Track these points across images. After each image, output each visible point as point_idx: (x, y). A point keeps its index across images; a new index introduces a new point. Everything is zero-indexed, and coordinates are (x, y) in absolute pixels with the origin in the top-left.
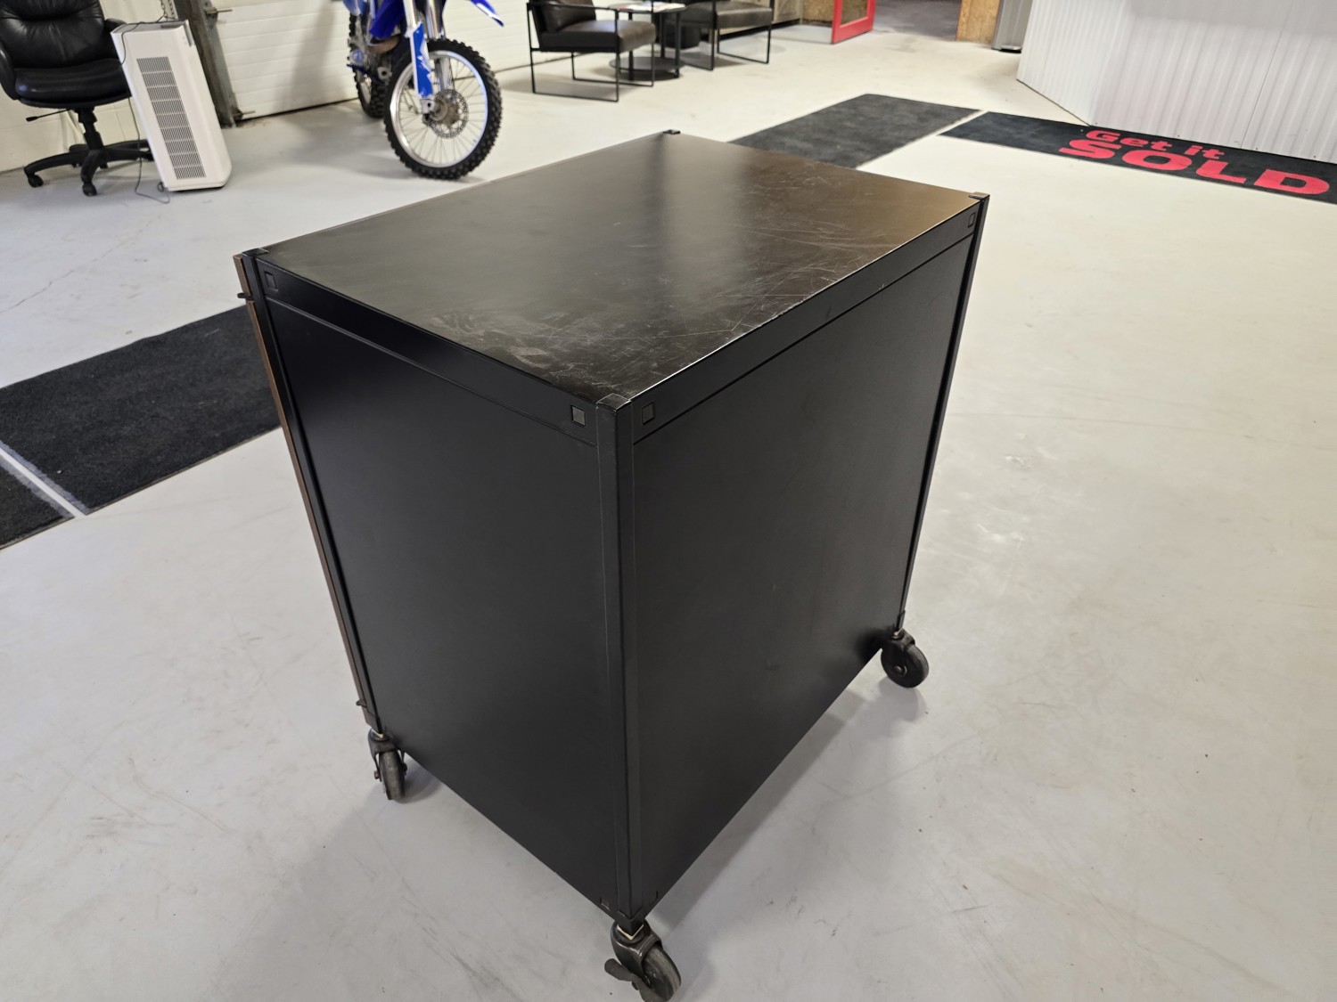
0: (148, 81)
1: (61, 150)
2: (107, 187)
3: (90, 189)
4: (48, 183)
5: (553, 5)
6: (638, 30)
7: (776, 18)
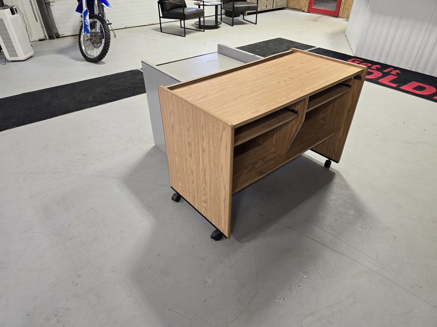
5: (166, 2)
6: (195, 12)
7: (274, 7)
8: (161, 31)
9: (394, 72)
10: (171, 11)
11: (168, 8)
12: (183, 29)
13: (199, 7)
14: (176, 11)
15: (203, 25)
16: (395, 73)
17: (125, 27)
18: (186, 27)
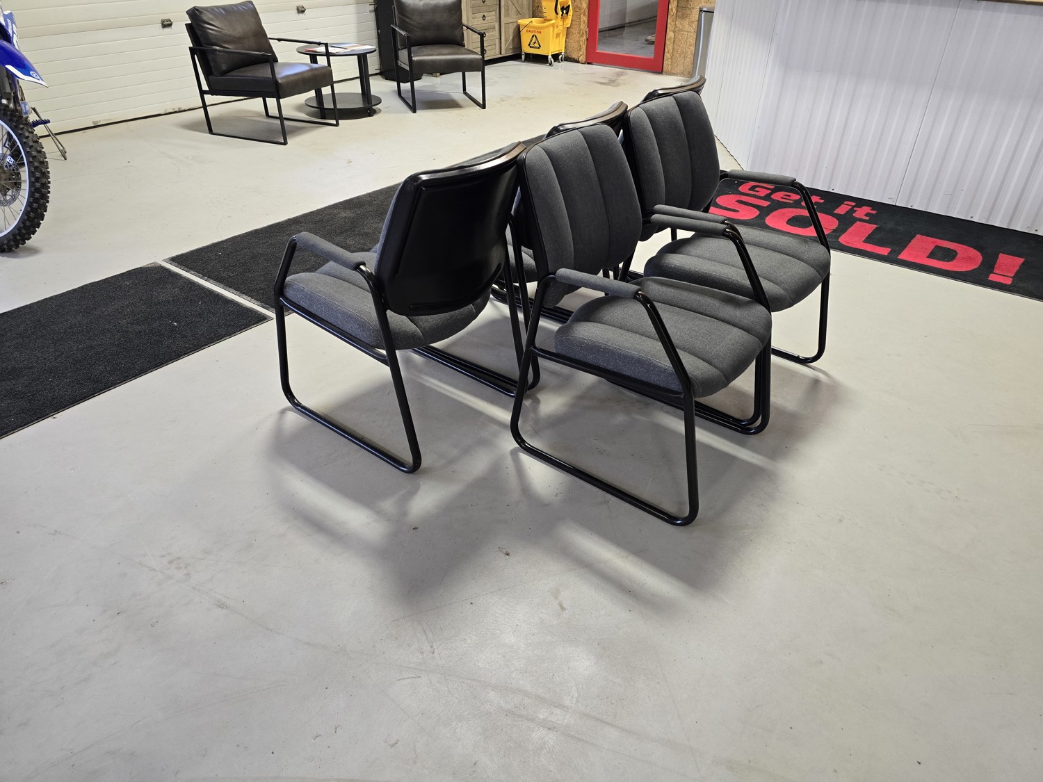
5: (216, 50)
6: (306, 75)
7: (503, 52)
8: (211, 131)
9: (861, 213)
10: (234, 73)
11: (224, 67)
12: (278, 122)
13: (314, 60)
14: (250, 74)
15: (333, 107)
16: (866, 215)
17: (93, 122)
18: (285, 113)
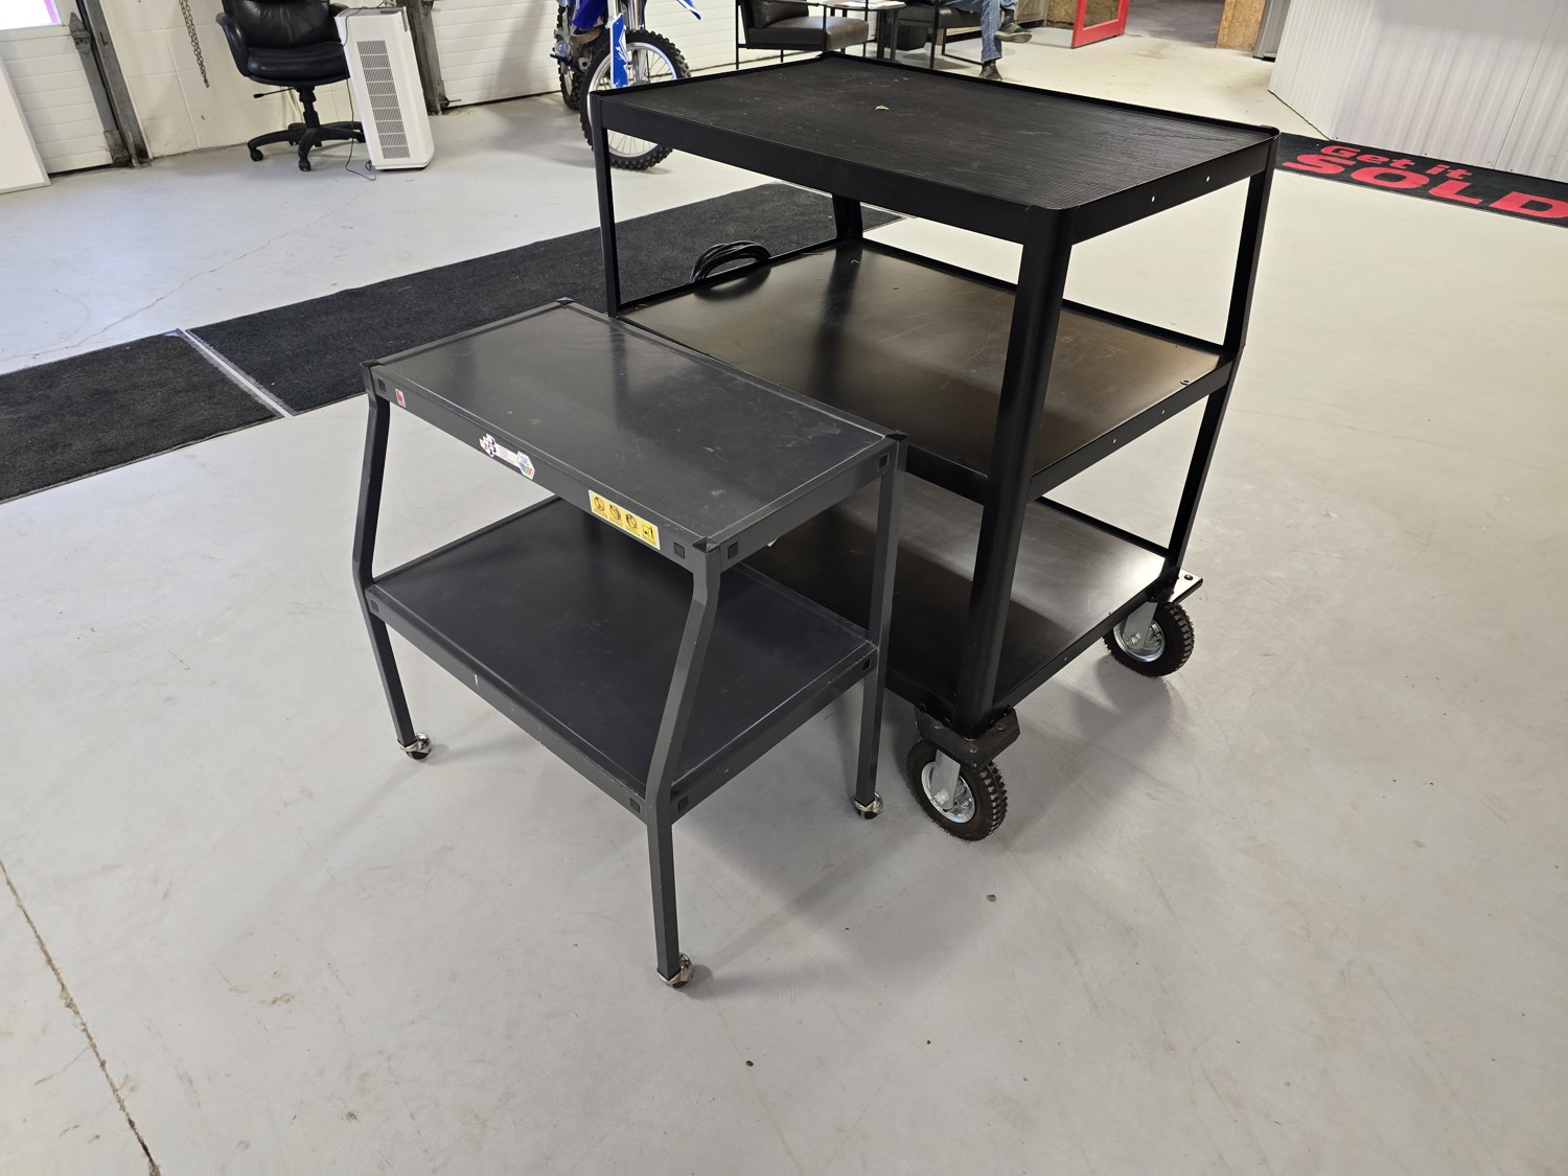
0: (366, 62)
1: (280, 126)
2: (320, 164)
3: (305, 164)
4: (267, 158)
6: (849, 28)
9: (1455, 174)
10: (778, 25)
14: (794, 26)
16: (1460, 175)
